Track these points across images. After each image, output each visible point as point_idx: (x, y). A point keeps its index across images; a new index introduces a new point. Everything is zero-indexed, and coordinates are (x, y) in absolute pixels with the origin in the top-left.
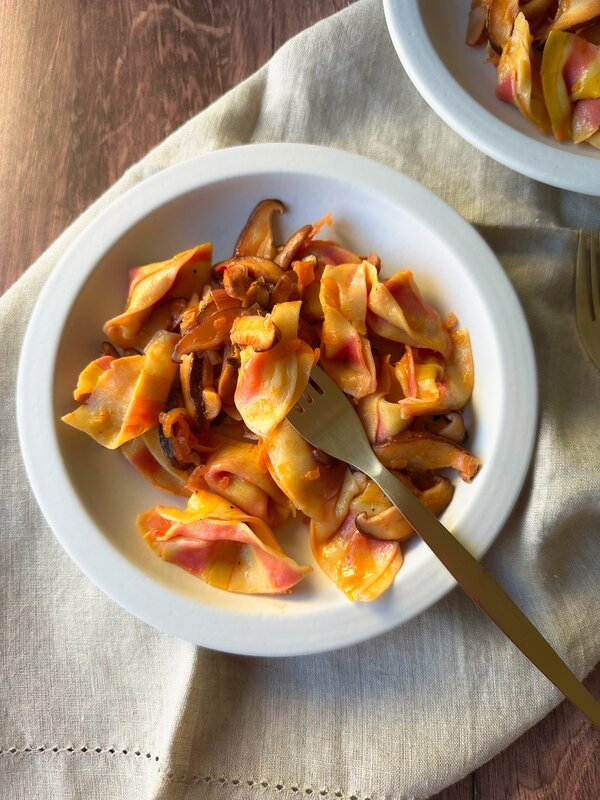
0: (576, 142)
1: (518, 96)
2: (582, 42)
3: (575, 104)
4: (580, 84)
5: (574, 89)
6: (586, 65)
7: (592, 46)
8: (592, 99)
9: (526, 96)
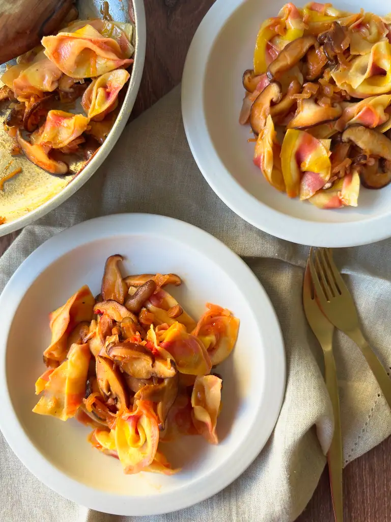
0: (301, 199)
1: (264, 171)
2: (309, 136)
3: (302, 174)
4: (306, 164)
5: (302, 165)
6: (310, 151)
7: (315, 139)
8: (314, 173)
9: (269, 171)
